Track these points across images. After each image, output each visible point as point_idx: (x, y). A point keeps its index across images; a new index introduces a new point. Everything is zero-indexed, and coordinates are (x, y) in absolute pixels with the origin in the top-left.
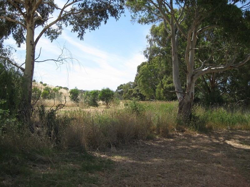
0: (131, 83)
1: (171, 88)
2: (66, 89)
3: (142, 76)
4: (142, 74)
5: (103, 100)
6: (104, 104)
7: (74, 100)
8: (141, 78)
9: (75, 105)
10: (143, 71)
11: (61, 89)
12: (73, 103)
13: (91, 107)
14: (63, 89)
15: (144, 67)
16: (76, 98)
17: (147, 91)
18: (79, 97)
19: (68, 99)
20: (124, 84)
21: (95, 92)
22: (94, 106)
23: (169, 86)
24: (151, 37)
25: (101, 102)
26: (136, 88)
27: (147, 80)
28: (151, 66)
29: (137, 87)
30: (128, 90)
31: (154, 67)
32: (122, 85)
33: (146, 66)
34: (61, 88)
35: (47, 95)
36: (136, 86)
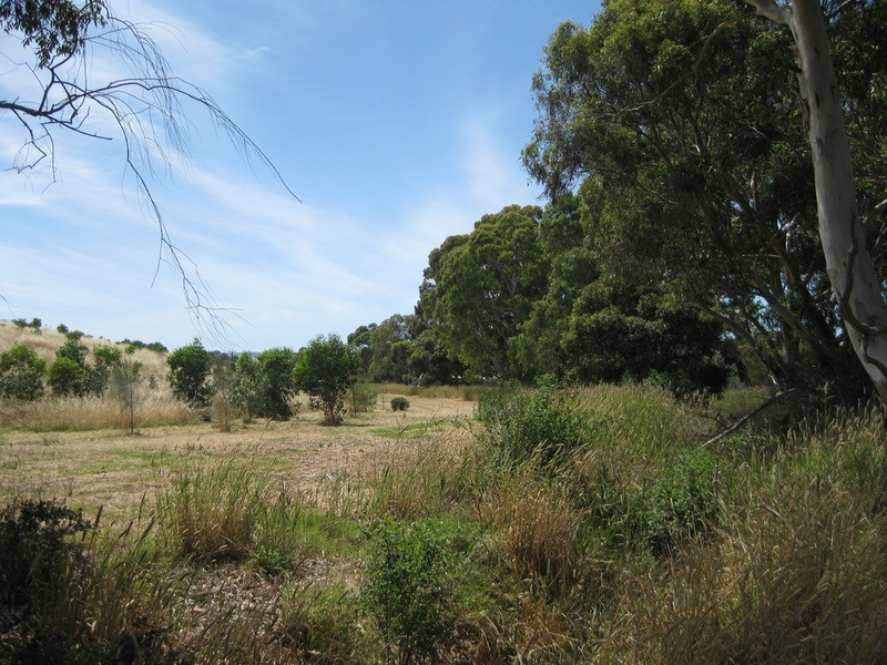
0: (401, 319)
1: (606, 329)
2: (158, 348)
3: (454, 287)
4: (454, 281)
5: (311, 388)
6: (318, 407)
7: (191, 396)
8: (448, 295)
9: (193, 416)
10: (455, 268)
11: (137, 352)
12: (184, 406)
13: (262, 420)
14: (145, 351)
15: (458, 255)
16: (195, 386)
17: (476, 347)
18: (210, 379)
19: (164, 390)
20: (373, 325)
21: (278, 358)
22: (275, 418)
23: (596, 322)
24: (551, 84)
25: (302, 398)
26: (423, 338)
27: (471, 306)
28: (486, 250)
29: (426, 335)
30: (389, 346)
31: (495, 253)
32: (362, 329)
33: (465, 249)
34: (139, 345)
35: (74, 378)
36: (423, 328)
